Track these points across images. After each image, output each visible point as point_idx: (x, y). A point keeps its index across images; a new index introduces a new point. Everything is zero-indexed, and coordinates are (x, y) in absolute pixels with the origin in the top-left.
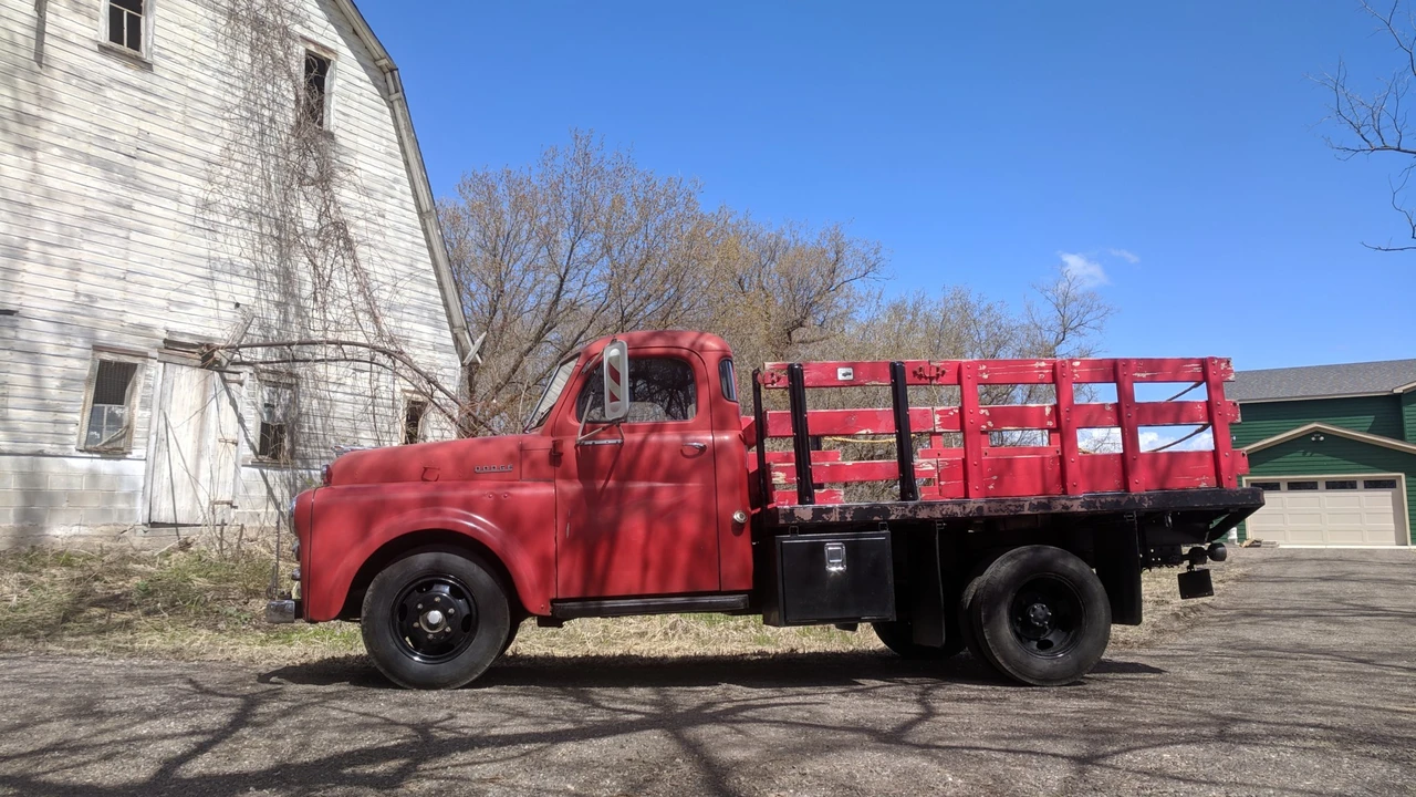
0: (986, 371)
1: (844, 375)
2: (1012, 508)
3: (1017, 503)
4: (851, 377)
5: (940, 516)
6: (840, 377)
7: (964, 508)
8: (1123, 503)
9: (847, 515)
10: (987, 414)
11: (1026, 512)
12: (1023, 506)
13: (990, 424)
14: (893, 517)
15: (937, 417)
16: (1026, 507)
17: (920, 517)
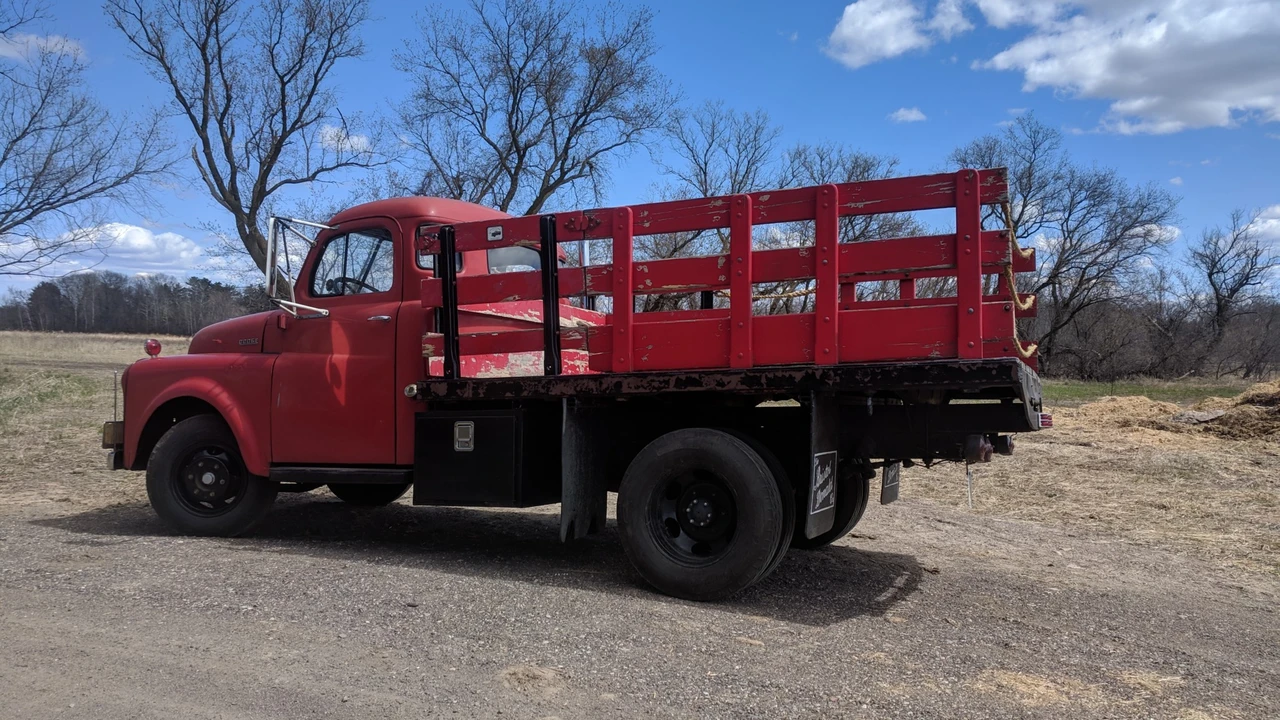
0: (647, 218)
1: (494, 235)
2: (656, 384)
3: (661, 379)
4: (500, 237)
5: (574, 393)
6: (490, 238)
7: (601, 383)
8: (797, 381)
9: (481, 391)
10: (646, 270)
11: (672, 388)
12: (667, 382)
13: (648, 282)
14: (525, 393)
15: (589, 277)
16: (672, 383)
17: (553, 393)
